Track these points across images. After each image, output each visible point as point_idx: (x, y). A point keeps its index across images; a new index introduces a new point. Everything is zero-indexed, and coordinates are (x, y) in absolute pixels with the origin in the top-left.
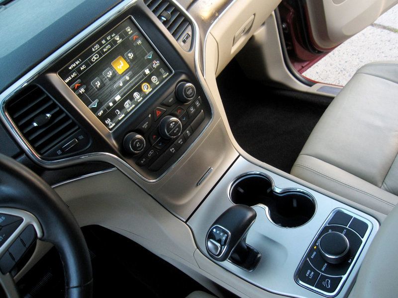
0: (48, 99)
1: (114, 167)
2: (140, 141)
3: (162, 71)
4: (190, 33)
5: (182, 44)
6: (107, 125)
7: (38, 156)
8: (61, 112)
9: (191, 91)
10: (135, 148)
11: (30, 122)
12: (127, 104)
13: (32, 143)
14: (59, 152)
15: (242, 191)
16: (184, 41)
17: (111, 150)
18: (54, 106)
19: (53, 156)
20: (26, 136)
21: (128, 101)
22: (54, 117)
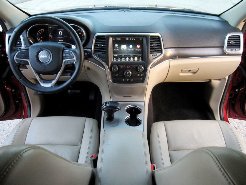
0: (105, 42)
1: (105, 69)
2: (116, 69)
3: (140, 58)
4: (158, 55)
5: (151, 56)
6: (113, 59)
7: (93, 52)
8: (105, 47)
9: (141, 69)
10: (113, 69)
11: (98, 44)
12: (123, 58)
13: (95, 48)
14: (98, 55)
15: (133, 110)
16: (153, 56)
17: (108, 65)
18: (105, 44)
19: (96, 55)
20: (95, 46)
21: (124, 58)
22: (103, 47)
